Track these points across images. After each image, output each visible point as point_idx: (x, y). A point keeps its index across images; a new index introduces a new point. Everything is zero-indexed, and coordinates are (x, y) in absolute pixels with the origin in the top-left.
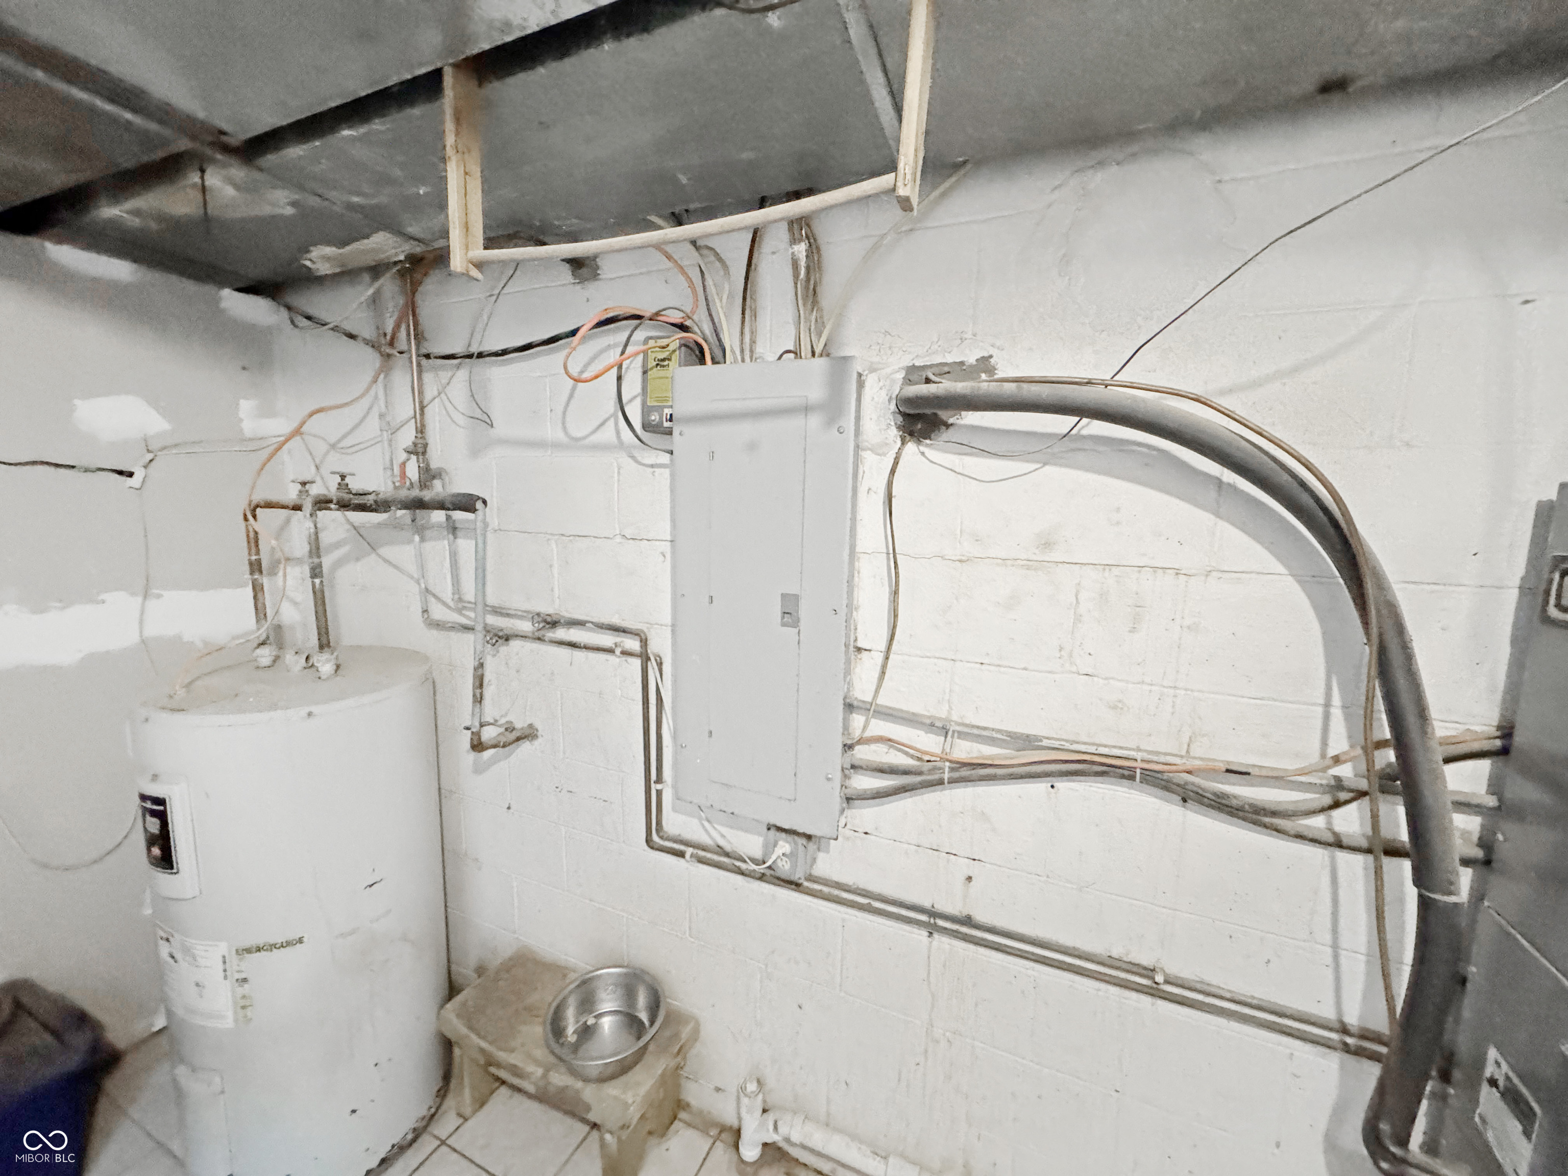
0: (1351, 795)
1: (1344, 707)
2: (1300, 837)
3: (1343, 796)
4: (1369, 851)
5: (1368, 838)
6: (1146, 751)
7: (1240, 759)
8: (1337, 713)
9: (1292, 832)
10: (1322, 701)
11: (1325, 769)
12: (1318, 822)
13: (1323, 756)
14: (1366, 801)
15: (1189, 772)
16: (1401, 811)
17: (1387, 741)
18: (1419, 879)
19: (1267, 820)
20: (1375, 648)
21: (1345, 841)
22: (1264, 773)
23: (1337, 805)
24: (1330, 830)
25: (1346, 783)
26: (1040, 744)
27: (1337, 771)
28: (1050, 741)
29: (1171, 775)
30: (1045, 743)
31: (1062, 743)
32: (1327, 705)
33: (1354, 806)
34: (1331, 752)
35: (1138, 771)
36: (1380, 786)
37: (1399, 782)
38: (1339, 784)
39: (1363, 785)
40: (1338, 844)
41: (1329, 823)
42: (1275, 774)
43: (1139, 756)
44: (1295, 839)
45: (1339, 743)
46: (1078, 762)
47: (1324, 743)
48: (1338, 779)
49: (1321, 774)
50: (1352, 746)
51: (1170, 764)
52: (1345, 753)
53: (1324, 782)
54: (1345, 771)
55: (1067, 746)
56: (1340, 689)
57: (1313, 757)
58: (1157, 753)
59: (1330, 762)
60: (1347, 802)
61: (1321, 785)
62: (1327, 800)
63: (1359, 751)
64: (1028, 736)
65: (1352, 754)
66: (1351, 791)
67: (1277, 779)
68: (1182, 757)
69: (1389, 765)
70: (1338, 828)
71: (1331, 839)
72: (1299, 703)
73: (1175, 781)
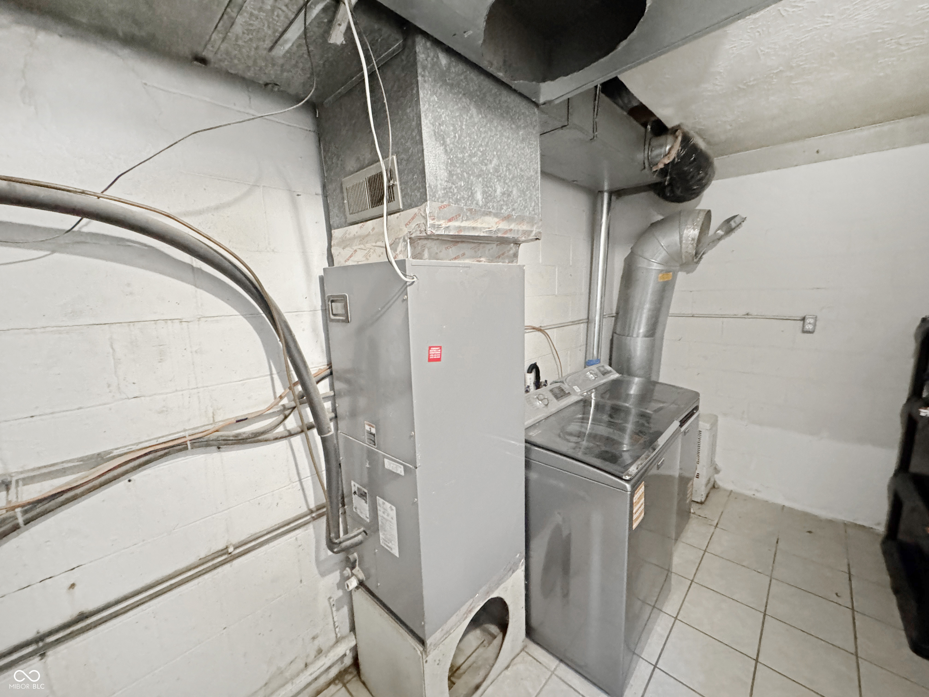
0: (290, 410)
1: (278, 373)
2: (276, 439)
3: (287, 412)
4: (302, 431)
5: (300, 427)
6: (189, 429)
7: (241, 414)
8: (276, 377)
9: (272, 438)
10: (269, 373)
11: (277, 404)
12: (280, 429)
13: (275, 398)
14: (296, 411)
15: (217, 431)
16: (308, 410)
17: (297, 382)
18: (320, 432)
19: (260, 438)
20: (284, 343)
21: (293, 432)
22: (253, 416)
23: (286, 417)
24: (286, 430)
25: (287, 406)
26: (111, 455)
27: (283, 402)
28: (118, 451)
29: (208, 436)
30: (116, 453)
31: (129, 447)
32: (271, 374)
33: (292, 415)
34: (278, 395)
35: (188, 443)
36: (300, 402)
37: (305, 398)
38: (284, 408)
39: (293, 404)
40: (291, 434)
41: (285, 427)
42: (259, 414)
43: (186, 434)
44: (274, 441)
45: (280, 390)
46: (146, 455)
47: (275, 393)
48: (283, 405)
49: (276, 406)
50: (285, 389)
51: (206, 431)
52: (283, 393)
53: (279, 409)
54: (285, 401)
55: (134, 448)
56: (274, 365)
57: (272, 400)
58: (197, 428)
59: (279, 399)
60: (289, 414)
61: (278, 411)
62: (282, 417)
63: (288, 390)
64: (99, 454)
65: (286, 392)
66: (289, 409)
67: (260, 416)
68: (211, 424)
69: (300, 392)
70: (288, 428)
71: (287, 434)
72: (260, 377)
73: (211, 439)
